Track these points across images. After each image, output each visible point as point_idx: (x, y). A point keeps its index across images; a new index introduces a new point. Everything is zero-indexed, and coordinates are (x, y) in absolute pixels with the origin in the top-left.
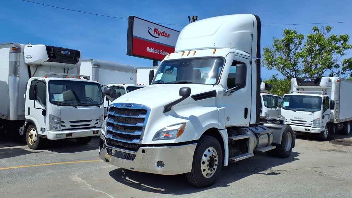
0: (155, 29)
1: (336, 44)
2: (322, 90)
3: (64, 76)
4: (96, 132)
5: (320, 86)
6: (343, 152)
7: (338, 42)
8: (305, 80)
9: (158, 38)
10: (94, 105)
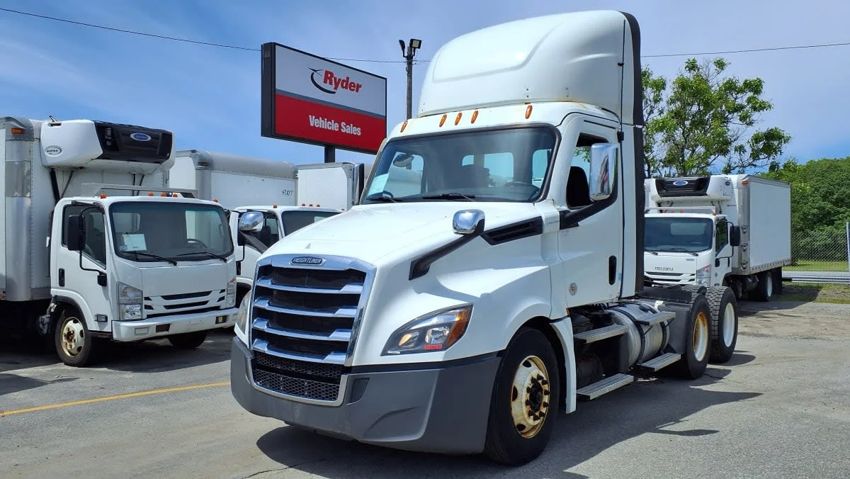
0: (327, 73)
1: (736, 99)
2: (712, 203)
3: (133, 191)
4: (221, 320)
5: (706, 195)
6: (762, 335)
7: (739, 95)
8: (674, 183)
9: (334, 93)
10: (213, 257)
